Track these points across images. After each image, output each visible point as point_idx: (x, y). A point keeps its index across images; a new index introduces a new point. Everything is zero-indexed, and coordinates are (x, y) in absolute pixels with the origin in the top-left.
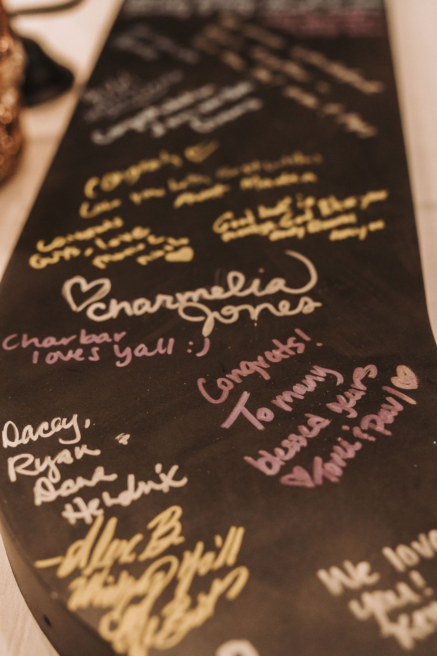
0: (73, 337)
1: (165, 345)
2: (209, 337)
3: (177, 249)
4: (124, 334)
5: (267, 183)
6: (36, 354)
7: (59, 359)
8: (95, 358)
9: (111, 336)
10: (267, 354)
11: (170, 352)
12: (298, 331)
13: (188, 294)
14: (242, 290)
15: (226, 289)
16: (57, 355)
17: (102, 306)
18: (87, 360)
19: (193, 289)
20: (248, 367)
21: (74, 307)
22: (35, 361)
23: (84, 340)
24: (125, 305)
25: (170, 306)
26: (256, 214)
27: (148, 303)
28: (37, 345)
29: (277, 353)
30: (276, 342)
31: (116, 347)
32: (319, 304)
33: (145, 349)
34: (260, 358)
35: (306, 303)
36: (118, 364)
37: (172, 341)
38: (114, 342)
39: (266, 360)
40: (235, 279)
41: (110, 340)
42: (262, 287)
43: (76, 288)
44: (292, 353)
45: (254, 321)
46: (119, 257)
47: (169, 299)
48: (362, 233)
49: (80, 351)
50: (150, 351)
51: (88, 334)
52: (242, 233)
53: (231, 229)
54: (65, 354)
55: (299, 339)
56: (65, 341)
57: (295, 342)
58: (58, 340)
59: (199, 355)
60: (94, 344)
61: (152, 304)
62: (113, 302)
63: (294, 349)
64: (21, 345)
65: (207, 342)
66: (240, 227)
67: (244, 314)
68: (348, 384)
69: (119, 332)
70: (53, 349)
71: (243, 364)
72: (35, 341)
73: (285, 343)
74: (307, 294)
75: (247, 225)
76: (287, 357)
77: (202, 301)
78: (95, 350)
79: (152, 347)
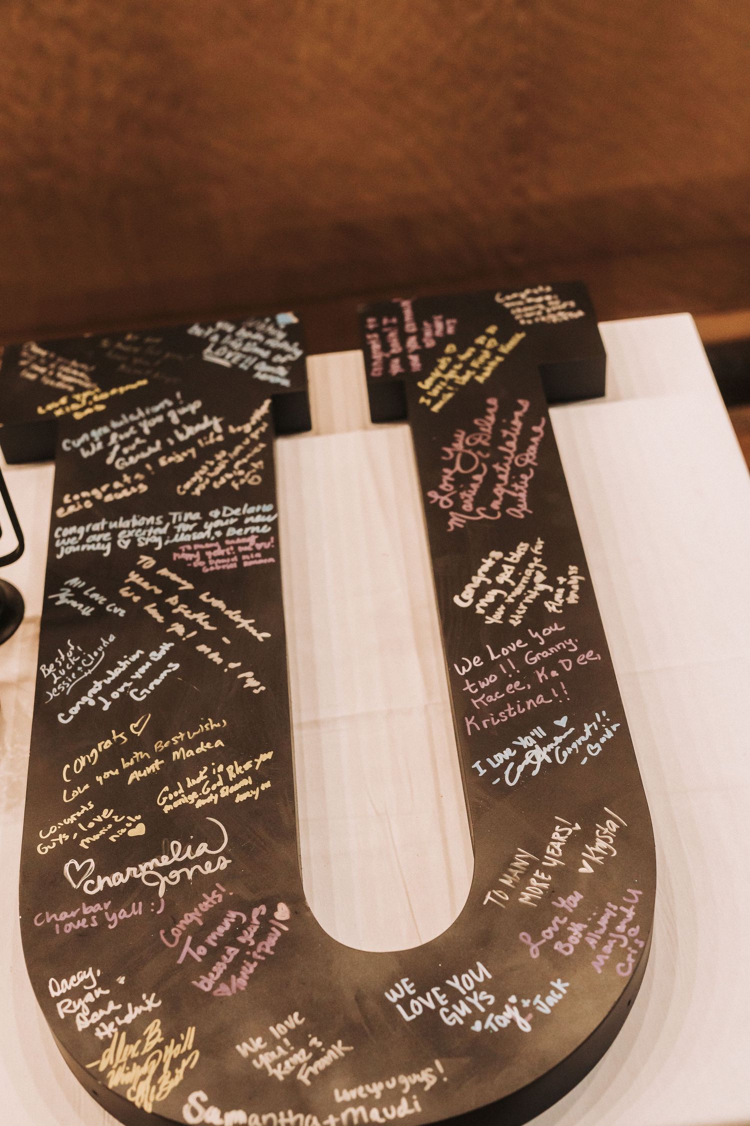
0: (79, 910)
1: (137, 908)
2: (163, 897)
3: (134, 825)
4: (110, 902)
5: (191, 753)
6: (57, 926)
7: (73, 929)
8: (95, 924)
9: (102, 906)
10: (200, 905)
11: (140, 913)
12: (218, 885)
13: (147, 864)
14: (180, 857)
15: (171, 857)
16: (71, 925)
17: (92, 882)
18: (90, 927)
19: (149, 860)
20: (189, 917)
21: (74, 885)
22: (58, 932)
23: (86, 911)
24: (107, 878)
25: (136, 876)
26: (184, 784)
27: (121, 875)
28: (56, 919)
29: (206, 904)
30: (204, 895)
31: (106, 914)
32: (230, 861)
33: (125, 913)
34: (196, 909)
35: (222, 862)
36: (110, 927)
37: (140, 904)
38: (104, 910)
39: (200, 911)
40: (175, 846)
41: (102, 909)
42: (194, 851)
43: (72, 867)
44: (215, 903)
45: (190, 881)
46: (96, 837)
47: (135, 870)
48: (256, 793)
49: (84, 920)
50: (128, 913)
51: (87, 906)
52: (176, 804)
53: (169, 802)
54: (76, 924)
55: (219, 892)
56: (73, 914)
57: (216, 894)
58: (69, 913)
59: (159, 912)
60: (92, 914)
61: (124, 877)
62: (99, 877)
63: (216, 899)
64: (46, 921)
65: (162, 901)
66: (175, 799)
67: (184, 875)
68: (249, 922)
69: (107, 902)
70: (68, 921)
71: (186, 915)
72: (54, 916)
73: (210, 895)
74: (223, 853)
75: (179, 797)
76: (212, 906)
77: (156, 869)
78: (94, 917)
79: (129, 911)
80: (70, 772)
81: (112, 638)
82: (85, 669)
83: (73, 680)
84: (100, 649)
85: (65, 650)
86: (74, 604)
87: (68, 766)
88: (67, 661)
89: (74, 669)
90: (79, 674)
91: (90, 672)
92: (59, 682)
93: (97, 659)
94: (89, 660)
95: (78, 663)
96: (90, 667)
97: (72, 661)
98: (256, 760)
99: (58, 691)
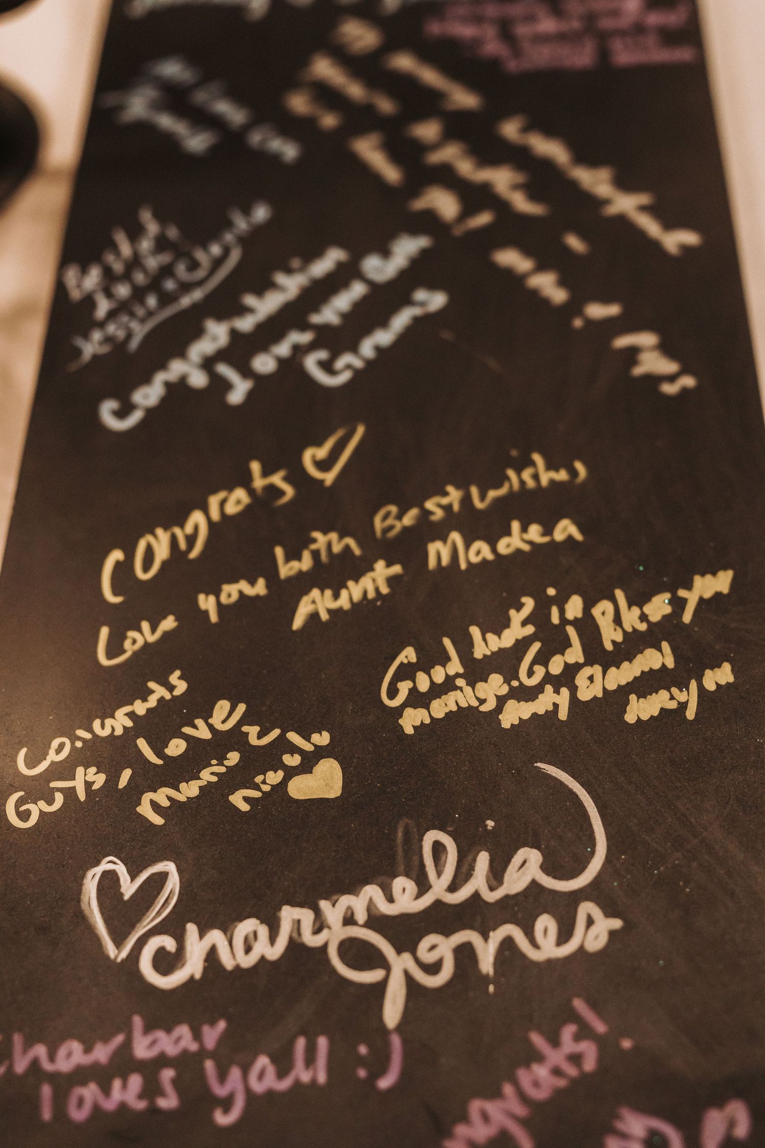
0: (119, 1039)
1: (310, 1060)
2: (399, 1029)
3: (309, 763)
4: (222, 1025)
5: (481, 551)
6: (46, 1091)
7: (96, 1108)
8: (168, 1102)
9: (197, 1035)
10: (523, 1076)
11: (322, 1078)
12: (579, 1004)
13: (345, 901)
14: (453, 888)
15: (423, 886)
16: (90, 1092)
17: (169, 943)
18: (154, 1110)
19: (353, 888)
20: (485, 1117)
21: (111, 949)
22: (47, 1114)
23: (142, 1049)
24: (216, 936)
25: (311, 940)
26: (465, 646)
27: (263, 931)
28: (47, 1066)
29: (541, 1071)
30: (537, 1039)
31: (209, 1065)
32: (617, 924)
33: (271, 1071)
34: (508, 1089)
35: (590, 922)
36: (222, 1119)
37: (322, 1043)
38: (202, 1054)
39: (523, 1097)
40: (438, 849)
41: (194, 1047)
42: (496, 875)
43: (109, 881)
44: (572, 1071)
45: (486, 979)
46: (190, 790)
47: (306, 916)
48: (690, 697)
49: (136, 1081)
50: (282, 1073)
51: (148, 1029)
52: (440, 708)
53: (417, 700)
54: (106, 1090)
55: (585, 1031)
56: (102, 1053)
57: (577, 1038)
58: (88, 1050)
59: (384, 1083)
60: (162, 1061)
61: (272, 940)
62: (192, 929)
63: (576, 1059)
64: (10, 1068)
65: (396, 1042)
66: (438, 691)
67: (465, 954)
69: (213, 1023)
70: (81, 1075)
71: (476, 1106)
72: (40, 1051)
73: (555, 1042)
74: (591, 892)
75: (449, 685)
76: (562, 1083)
77: (376, 921)
78: (168, 1074)
79: (283, 1065)
80: (123, 570)
81: (261, 213)
82: (186, 287)
83: (150, 314)
84: (229, 237)
85: (135, 232)
86: (166, 121)
87: (117, 555)
88: (135, 262)
89: (155, 284)
90: (166, 299)
91: (197, 295)
92: (112, 315)
93: (217, 263)
94: (194, 265)
95: (167, 271)
96: (200, 283)
97: (153, 263)
98: (682, 593)
99: (108, 339)
